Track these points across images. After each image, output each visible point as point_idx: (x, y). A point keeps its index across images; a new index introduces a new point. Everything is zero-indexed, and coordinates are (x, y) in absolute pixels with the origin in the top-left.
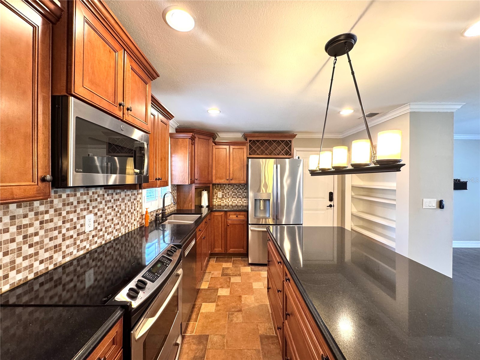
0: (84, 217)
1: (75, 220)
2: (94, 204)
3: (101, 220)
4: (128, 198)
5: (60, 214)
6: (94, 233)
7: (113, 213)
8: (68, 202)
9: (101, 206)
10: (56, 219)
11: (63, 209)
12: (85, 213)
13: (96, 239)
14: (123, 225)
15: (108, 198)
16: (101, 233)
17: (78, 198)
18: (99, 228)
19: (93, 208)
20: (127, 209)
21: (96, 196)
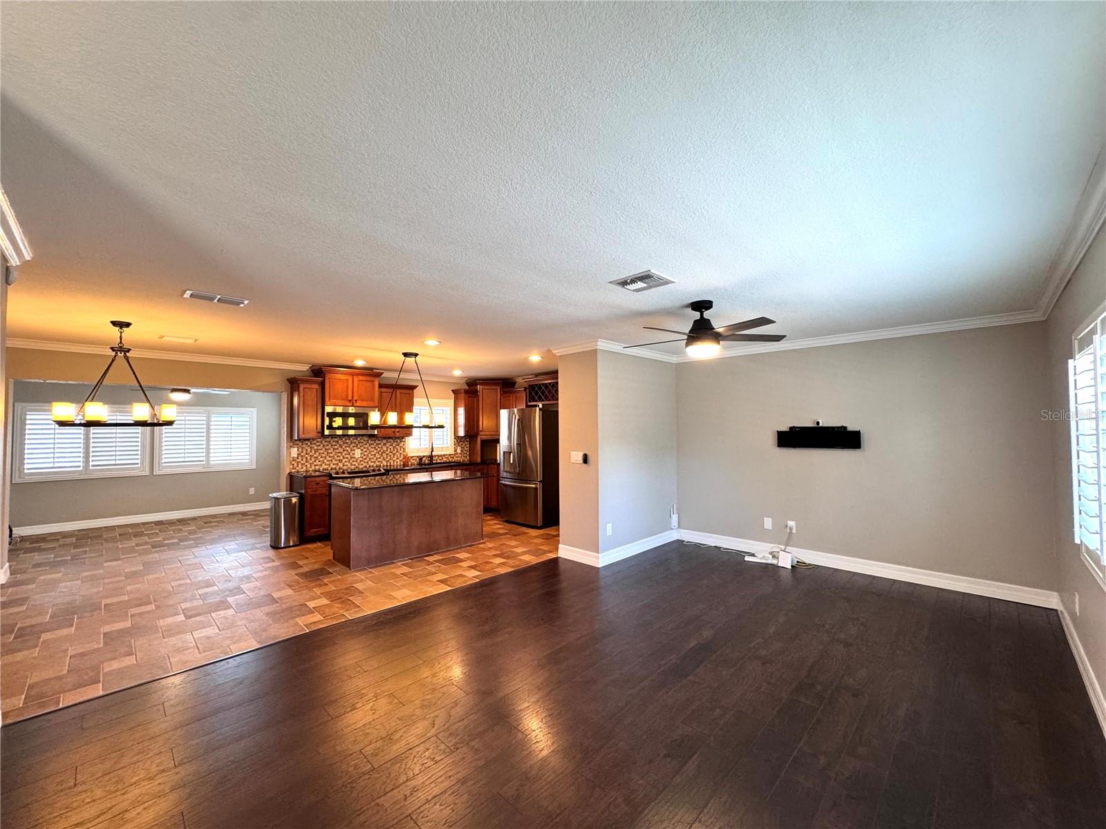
0: (354, 450)
1: (349, 450)
2: (361, 444)
3: (366, 453)
4: (389, 444)
6: (361, 459)
7: (375, 451)
9: (366, 446)
12: (355, 448)
13: (362, 463)
14: (384, 459)
15: (371, 442)
16: (366, 461)
18: (364, 457)
19: (361, 446)
20: (389, 451)
21: (362, 441)
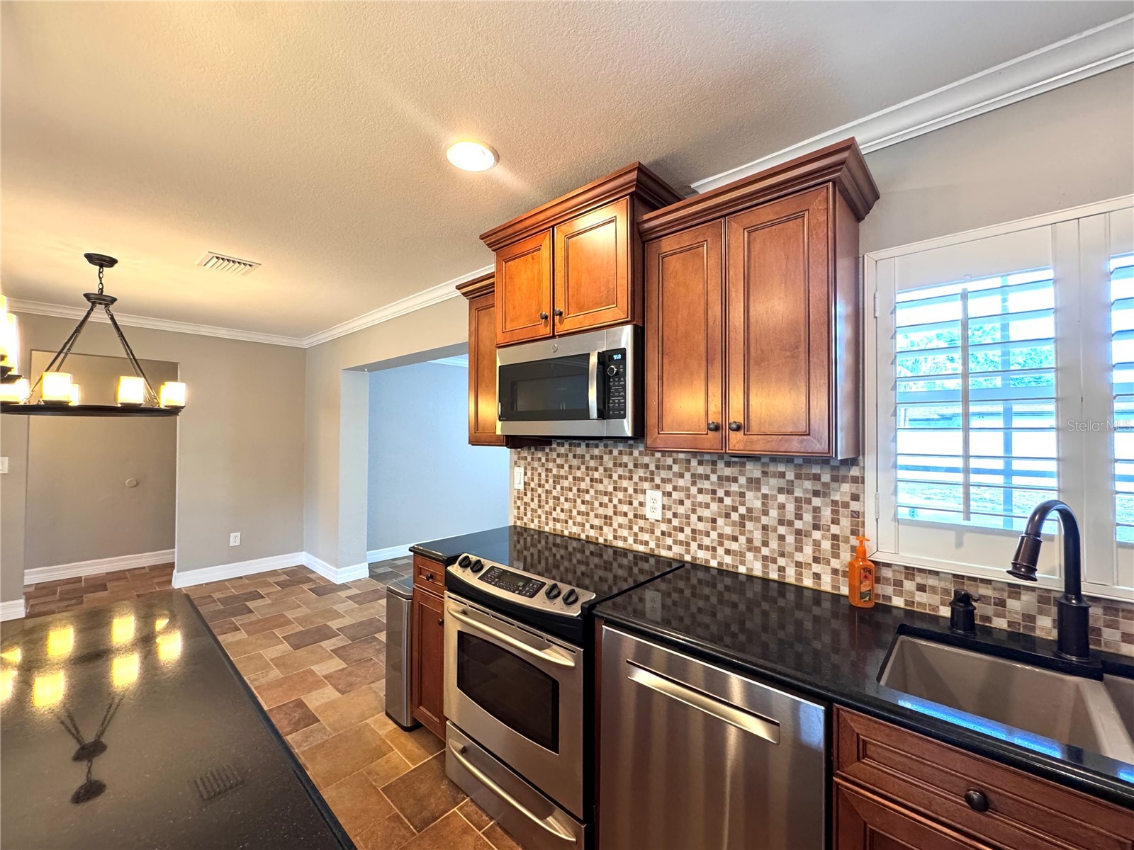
0: (644, 492)
2: (664, 474)
5: (611, 477)
6: (664, 527)
7: (714, 506)
8: (620, 462)
9: (681, 483)
10: (606, 481)
11: (613, 470)
12: (646, 485)
13: (669, 541)
15: (701, 470)
16: (681, 537)
17: (636, 459)
18: (676, 522)
